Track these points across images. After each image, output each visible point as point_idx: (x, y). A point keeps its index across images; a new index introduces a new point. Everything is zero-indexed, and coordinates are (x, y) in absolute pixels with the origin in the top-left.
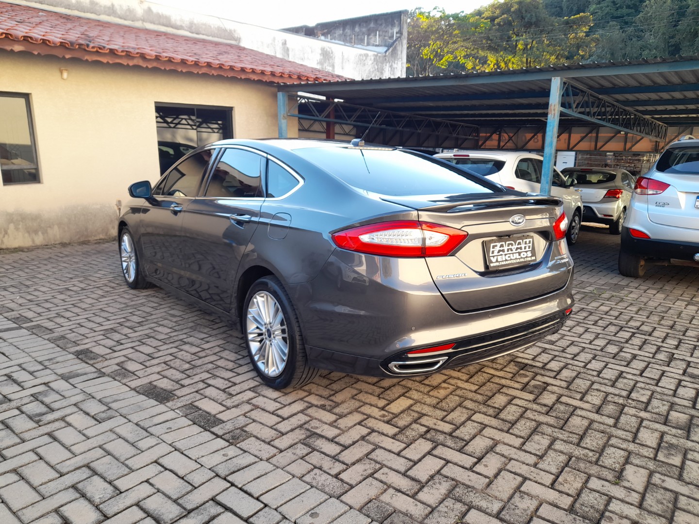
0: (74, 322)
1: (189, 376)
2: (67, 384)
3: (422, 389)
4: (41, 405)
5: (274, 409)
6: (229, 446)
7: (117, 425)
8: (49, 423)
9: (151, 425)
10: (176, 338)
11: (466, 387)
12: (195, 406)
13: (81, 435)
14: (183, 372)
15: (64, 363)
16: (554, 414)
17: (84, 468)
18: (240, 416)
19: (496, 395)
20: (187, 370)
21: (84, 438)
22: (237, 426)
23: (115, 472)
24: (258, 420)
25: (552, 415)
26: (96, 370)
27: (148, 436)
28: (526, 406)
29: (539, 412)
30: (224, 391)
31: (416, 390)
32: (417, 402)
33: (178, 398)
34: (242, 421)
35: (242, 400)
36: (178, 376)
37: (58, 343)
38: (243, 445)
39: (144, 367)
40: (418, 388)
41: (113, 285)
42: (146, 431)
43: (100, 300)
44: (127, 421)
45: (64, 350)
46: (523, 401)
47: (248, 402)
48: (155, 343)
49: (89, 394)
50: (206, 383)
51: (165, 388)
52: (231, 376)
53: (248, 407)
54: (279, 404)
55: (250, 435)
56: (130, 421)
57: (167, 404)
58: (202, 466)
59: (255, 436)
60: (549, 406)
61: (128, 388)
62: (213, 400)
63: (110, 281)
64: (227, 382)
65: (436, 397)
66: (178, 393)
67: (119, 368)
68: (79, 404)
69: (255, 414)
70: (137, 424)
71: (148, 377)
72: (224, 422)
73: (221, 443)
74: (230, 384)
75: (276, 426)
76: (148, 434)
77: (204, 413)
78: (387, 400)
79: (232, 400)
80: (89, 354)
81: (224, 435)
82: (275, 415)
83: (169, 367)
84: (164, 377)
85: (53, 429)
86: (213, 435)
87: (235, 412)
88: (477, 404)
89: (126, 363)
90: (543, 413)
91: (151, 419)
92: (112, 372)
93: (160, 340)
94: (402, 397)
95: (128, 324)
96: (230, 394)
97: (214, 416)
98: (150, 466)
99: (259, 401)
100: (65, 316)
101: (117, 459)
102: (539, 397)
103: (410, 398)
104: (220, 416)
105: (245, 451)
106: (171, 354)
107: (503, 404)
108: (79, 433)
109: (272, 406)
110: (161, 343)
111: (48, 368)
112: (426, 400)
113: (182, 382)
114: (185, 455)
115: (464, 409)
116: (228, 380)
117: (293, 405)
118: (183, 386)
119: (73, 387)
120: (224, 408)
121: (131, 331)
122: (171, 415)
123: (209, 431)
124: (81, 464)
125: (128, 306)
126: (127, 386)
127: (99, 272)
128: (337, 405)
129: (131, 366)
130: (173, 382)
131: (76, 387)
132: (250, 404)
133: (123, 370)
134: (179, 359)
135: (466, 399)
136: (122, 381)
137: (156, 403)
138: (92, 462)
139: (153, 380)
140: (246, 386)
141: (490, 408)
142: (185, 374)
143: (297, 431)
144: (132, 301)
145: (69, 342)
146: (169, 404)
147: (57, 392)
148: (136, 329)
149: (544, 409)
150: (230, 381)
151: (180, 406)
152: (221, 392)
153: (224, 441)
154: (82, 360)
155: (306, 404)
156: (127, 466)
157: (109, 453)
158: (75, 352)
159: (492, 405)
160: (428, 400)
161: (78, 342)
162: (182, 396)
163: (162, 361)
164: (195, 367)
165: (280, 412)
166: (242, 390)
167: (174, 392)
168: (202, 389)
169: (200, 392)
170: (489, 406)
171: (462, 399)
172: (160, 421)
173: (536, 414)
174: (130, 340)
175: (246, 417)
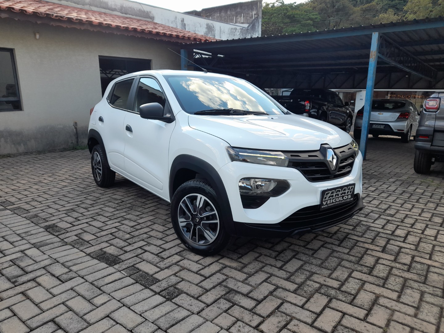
0: (44, 205)
1: (130, 244)
2: (39, 251)
3: (307, 252)
4: (18, 269)
5: (198, 269)
6: (166, 301)
7: (77, 284)
8: (23, 283)
9: (103, 284)
10: (118, 215)
11: (340, 250)
12: (135, 268)
13: (48, 293)
14: (125, 241)
15: (36, 235)
16: (415, 271)
17: (50, 323)
18: (171, 275)
19: (365, 256)
20: (128, 239)
21: (51, 296)
22: (170, 284)
23: (76, 326)
24: (187, 279)
25: (413, 272)
26: (60, 240)
27: (101, 294)
28: (391, 265)
29: (402, 270)
30: (157, 255)
31: (303, 253)
32: (306, 263)
33: (123, 261)
34: (174, 280)
35: (172, 262)
36: (122, 244)
37: (33, 220)
38: (176, 300)
39: (96, 237)
40: (303, 251)
41: (72, 178)
42: (100, 289)
43: (63, 189)
44: (85, 281)
45: (37, 225)
46: (387, 261)
47: (176, 263)
48: (104, 219)
49: (55, 259)
50: (143, 249)
51: (113, 254)
52: (162, 243)
53: (176, 269)
54: (201, 266)
55: (181, 292)
56: (87, 281)
57: (115, 266)
58: (146, 320)
59: (185, 293)
60: (408, 265)
61: (84, 254)
62: (150, 263)
63: (70, 176)
64: (159, 248)
65: (319, 259)
66: (122, 257)
67: (77, 238)
68: (47, 267)
69: (183, 274)
70: (92, 283)
71: (99, 245)
72: (159, 281)
73: (158, 299)
74: (162, 250)
75: (201, 284)
76: (101, 292)
77: (144, 273)
78: (283, 261)
79: (164, 263)
80: (55, 228)
81: (161, 292)
82: (199, 274)
83: (114, 237)
84: (111, 245)
85: (26, 289)
86: (152, 292)
87: (167, 272)
88: (352, 264)
89: (82, 234)
90: (405, 271)
91: (103, 279)
92: (72, 242)
93: (107, 217)
94: (294, 259)
95: (83, 206)
96: (162, 258)
97: (152, 276)
98: (104, 320)
99: (185, 263)
100: (38, 200)
101: (77, 314)
102: (398, 258)
103: (300, 260)
104: (156, 276)
105: (179, 306)
106: (115, 227)
107: (373, 264)
108: (47, 292)
109: (195, 267)
110: (108, 219)
111: (24, 239)
112: (312, 261)
113: (125, 249)
114: (132, 310)
115: (344, 268)
116: (159, 246)
117: (211, 266)
118: (126, 252)
119: (42, 254)
120: (158, 269)
121: (85, 210)
122: (118, 275)
123: (149, 288)
124: (48, 319)
125: (83, 193)
126: (84, 252)
127: (62, 170)
128: (245, 266)
129: (87, 237)
130: (118, 249)
131: (45, 254)
132: (178, 265)
133: (81, 240)
134: (122, 230)
135: (343, 260)
136: (79, 249)
137: (106, 266)
138: (57, 317)
139: (103, 247)
140: (173, 251)
141: (363, 267)
142: (127, 242)
143: (218, 287)
144: (86, 189)
145: (40, 219)
146: (116, 266)
147: (31, 258)
148: (89, 209)
149: (406, 268)
150: (161, 248)
151: (125, 268)
152: (155, 256)
153: (162, 297)
154: (50, 233)
155: (221, 266)
156: (85, 321)
157: (71, 310)
158: (45, 227)
159: (364, 264)
160: (314, 261)
161: (47, 219)
162: (126, 260)
163: (109, 233)
164: (133, 237)
165: (202, 272)
166: (171, 255)
167: (119, 257)
168: (140, 254)
169: (139, 256)
170: (362, 265)
171: (339, 260)
172: (111, 281)
173: (401, 271)
174: (85, 217)
175: (177, 276)
